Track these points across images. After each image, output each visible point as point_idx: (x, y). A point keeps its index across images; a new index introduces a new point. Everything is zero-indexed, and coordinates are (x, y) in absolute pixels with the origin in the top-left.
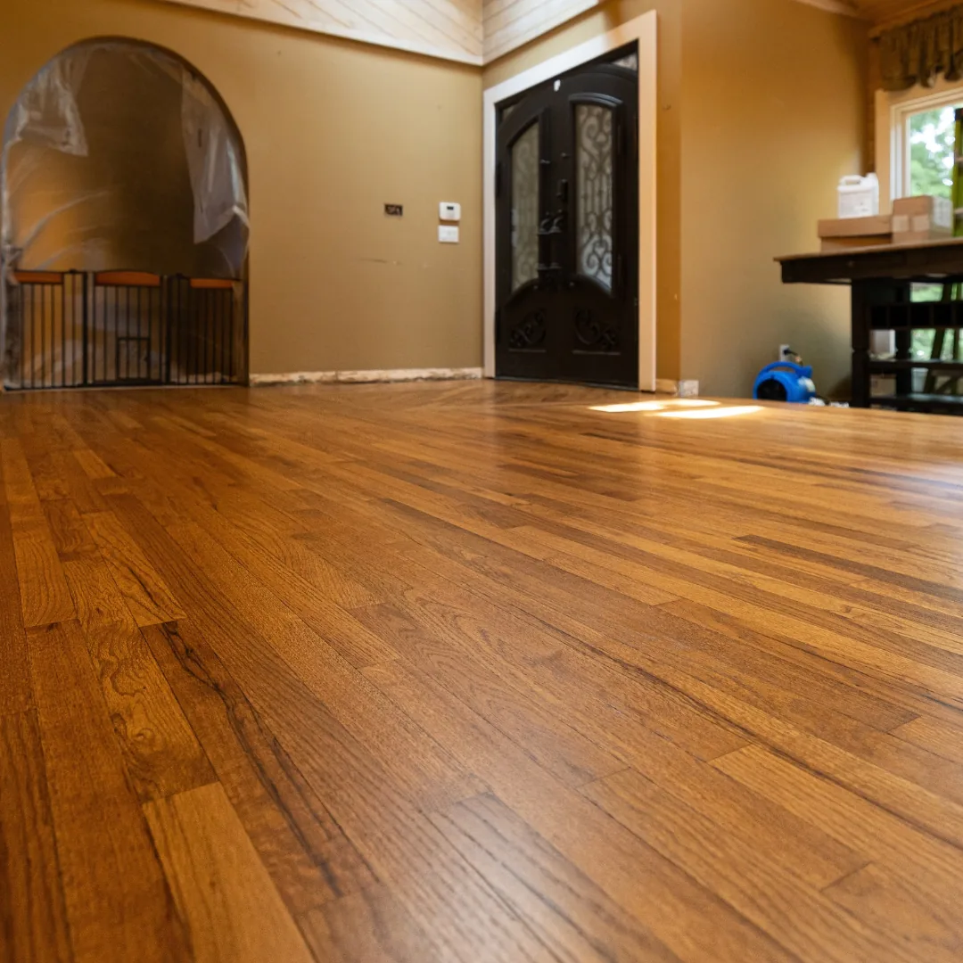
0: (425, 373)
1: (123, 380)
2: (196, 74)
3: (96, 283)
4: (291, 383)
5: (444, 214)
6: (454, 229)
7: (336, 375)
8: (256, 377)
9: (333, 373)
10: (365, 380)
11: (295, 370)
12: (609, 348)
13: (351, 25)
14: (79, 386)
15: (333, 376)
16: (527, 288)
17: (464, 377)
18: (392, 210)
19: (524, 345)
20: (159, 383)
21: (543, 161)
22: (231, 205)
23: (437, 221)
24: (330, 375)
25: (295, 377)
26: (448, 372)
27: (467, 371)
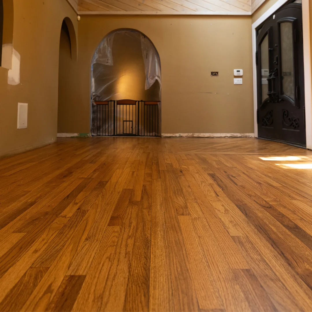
0: (229, 135)
1: (125, 134)
2: (145, 36)
3: (117, 104)
4: (176, 137)
5: (236, 74)
6: (241, 79)
7: (193, 135)
8: (164, 135)
9: (192, 134)
10: (204, 137)
11: (178, 133)
12: (295, 128)
13: (197, 10)
14: (113, 135)
15: (192, 135)
16: (266, 101)
17: (246, 137)
18: (214, 74)
19: (267, 125)
20: (135, 135)
21: (269, 49)
22: (155, 77)
23: (233, 76)
24: (190, 134)
25: (177, 135)
26: (239, 135)
27: (247, 134)
